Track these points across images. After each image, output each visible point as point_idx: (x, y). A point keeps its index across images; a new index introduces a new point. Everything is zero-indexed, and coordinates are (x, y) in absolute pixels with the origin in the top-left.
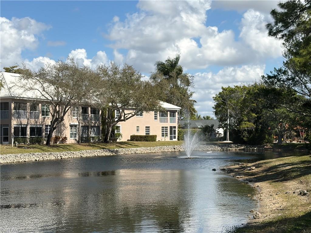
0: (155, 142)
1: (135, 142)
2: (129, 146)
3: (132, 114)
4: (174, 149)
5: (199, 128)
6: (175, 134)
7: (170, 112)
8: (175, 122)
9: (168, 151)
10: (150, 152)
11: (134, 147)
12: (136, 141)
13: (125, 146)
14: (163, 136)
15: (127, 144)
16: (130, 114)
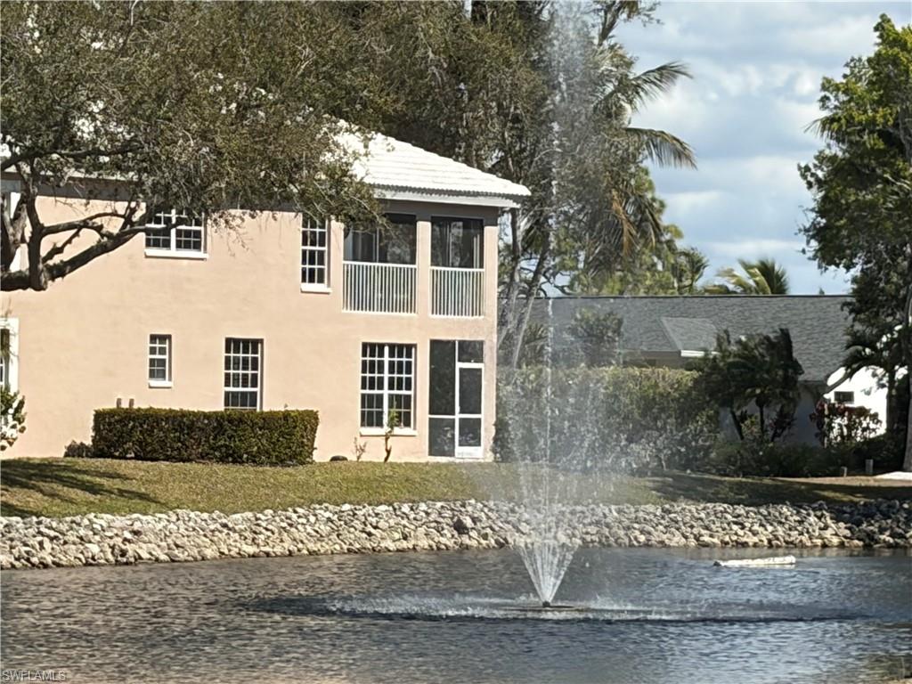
0: (300, 473)
1: (127, 466)
2: (71, 501)
3: (99, 229)
4: (460, 528)
5: (689, 364)
6: (471, 403)
7: (434, 221)
8: (477, 310)
9: (404, 544)
10: (251, 550)
11: (111, 511)
12: (137, 458)
13: (33, 499)
14: (371, 417)
15: (60, 480)
16: (84, 231)
